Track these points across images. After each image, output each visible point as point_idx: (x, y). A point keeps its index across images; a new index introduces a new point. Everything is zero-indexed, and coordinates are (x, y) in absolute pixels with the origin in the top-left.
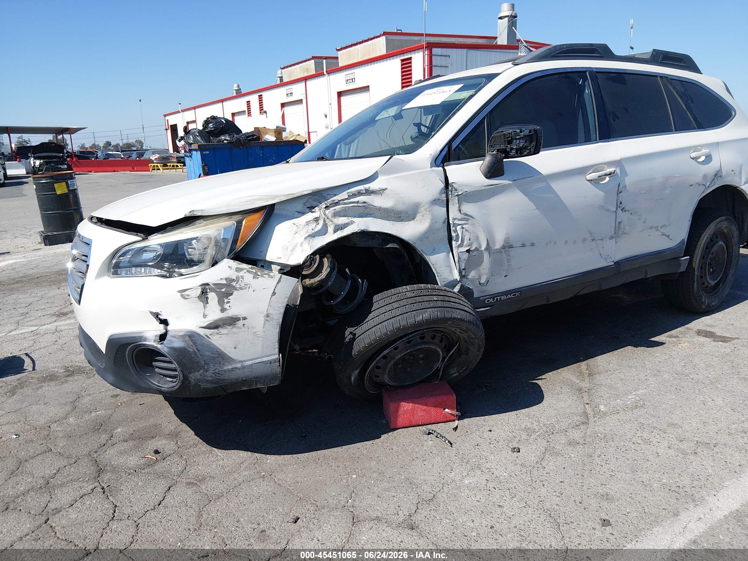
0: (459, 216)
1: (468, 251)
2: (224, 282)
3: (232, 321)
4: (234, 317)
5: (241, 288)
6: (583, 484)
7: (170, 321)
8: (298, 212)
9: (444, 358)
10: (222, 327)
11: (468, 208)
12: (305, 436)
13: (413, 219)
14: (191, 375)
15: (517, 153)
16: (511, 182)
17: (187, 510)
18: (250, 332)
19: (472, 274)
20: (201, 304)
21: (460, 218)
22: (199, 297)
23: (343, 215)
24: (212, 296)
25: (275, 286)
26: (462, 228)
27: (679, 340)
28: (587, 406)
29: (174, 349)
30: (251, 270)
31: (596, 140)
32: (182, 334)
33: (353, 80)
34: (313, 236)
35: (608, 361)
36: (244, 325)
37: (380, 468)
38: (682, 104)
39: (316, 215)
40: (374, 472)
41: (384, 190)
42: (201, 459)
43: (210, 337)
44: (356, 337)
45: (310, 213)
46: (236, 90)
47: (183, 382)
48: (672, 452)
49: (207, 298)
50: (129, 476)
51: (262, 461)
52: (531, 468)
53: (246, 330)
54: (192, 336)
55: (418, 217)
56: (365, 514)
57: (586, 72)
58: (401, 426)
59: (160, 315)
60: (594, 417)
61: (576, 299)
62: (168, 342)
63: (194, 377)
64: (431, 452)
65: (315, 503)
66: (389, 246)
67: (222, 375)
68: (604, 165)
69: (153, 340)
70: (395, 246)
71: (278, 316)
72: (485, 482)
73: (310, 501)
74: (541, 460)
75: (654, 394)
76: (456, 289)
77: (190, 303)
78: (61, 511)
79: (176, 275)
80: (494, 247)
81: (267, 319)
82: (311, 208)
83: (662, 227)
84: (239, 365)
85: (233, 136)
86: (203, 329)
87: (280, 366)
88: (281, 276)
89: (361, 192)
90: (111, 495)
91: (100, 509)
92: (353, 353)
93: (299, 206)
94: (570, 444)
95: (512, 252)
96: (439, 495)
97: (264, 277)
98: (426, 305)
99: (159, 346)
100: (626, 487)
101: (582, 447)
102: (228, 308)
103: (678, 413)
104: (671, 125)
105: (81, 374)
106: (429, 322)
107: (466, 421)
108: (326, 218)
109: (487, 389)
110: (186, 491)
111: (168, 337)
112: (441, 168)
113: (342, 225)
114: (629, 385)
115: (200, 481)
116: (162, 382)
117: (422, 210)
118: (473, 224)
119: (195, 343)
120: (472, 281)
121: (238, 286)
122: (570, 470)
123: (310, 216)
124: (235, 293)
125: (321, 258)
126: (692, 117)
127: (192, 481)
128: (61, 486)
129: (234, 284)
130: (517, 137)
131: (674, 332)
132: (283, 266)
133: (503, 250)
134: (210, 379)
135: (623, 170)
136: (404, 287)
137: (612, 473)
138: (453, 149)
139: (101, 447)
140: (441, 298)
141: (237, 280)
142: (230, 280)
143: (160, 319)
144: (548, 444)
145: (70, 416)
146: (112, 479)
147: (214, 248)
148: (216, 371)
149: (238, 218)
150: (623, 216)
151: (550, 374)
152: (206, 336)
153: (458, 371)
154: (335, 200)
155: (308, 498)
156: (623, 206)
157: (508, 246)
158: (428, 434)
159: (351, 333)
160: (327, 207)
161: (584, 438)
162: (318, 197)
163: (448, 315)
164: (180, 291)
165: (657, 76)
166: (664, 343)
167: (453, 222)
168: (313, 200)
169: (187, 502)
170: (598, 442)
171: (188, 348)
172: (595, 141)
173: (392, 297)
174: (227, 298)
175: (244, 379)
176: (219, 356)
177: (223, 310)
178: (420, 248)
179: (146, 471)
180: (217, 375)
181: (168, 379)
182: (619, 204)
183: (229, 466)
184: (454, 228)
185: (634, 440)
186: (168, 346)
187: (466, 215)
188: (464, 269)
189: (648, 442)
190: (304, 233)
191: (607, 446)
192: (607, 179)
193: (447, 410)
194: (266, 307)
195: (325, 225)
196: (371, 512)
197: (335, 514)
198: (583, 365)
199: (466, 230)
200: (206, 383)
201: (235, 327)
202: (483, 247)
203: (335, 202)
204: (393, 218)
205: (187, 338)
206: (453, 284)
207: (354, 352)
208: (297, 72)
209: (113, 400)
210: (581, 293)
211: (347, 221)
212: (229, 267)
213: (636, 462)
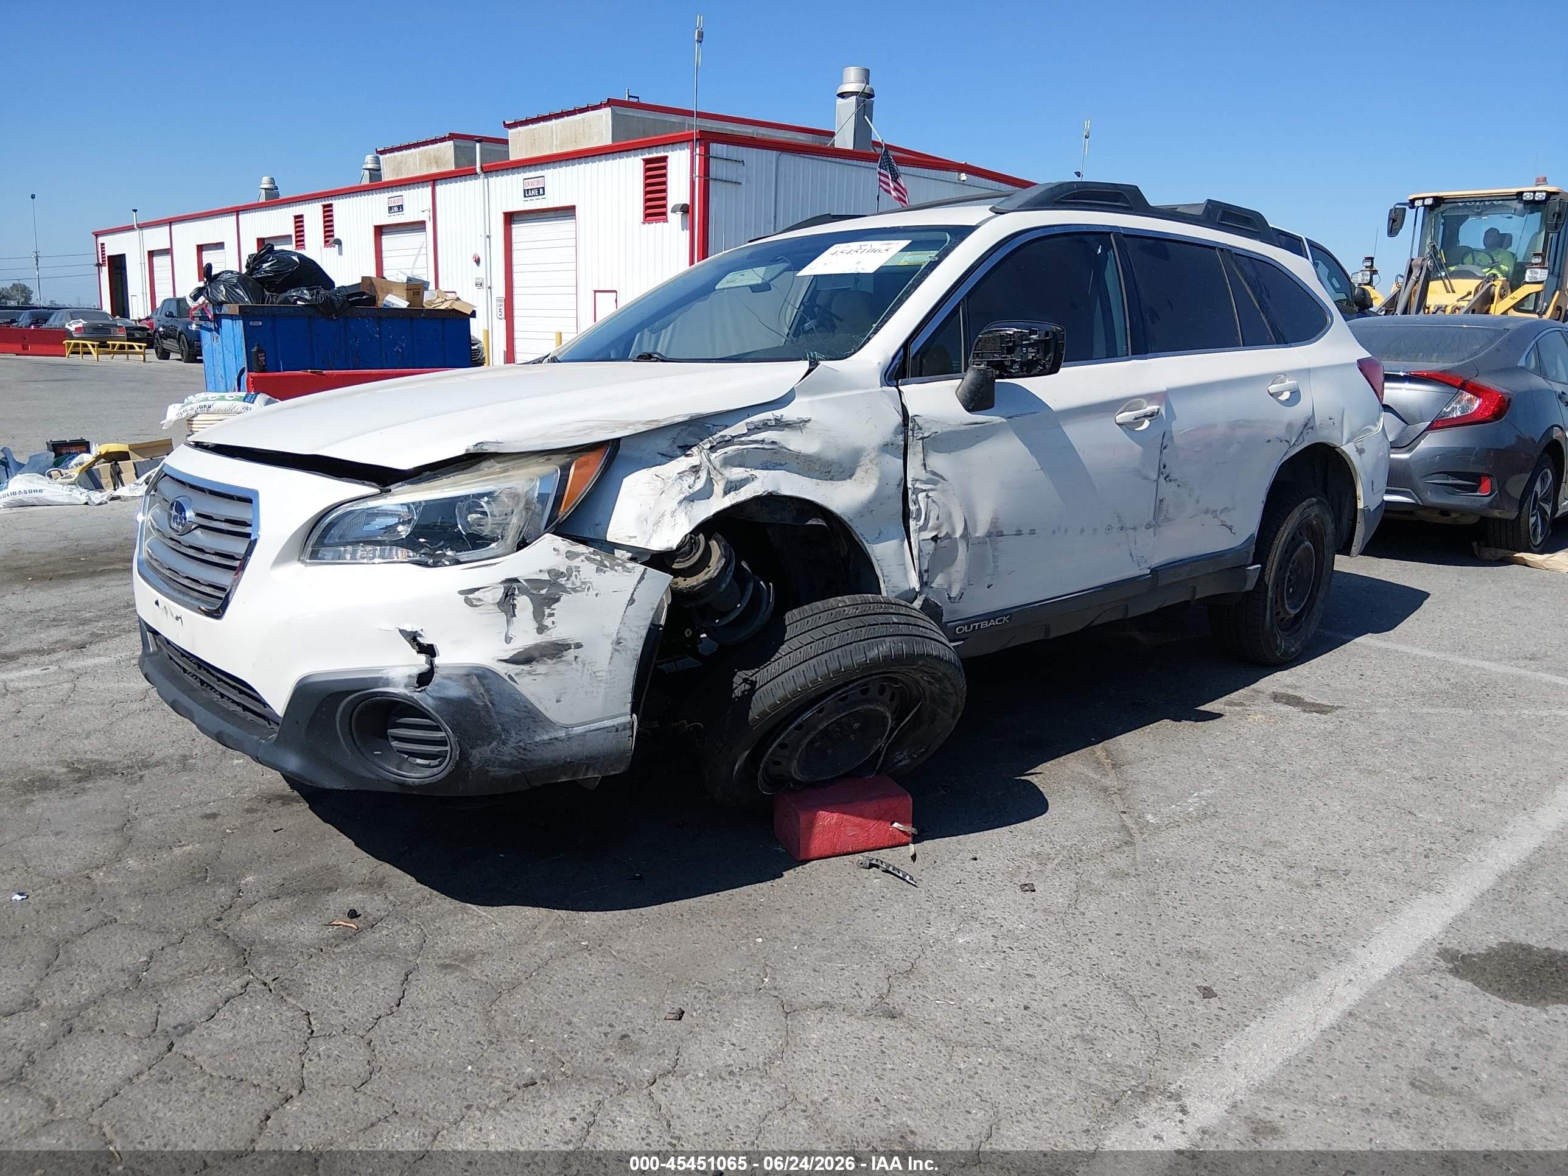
0: (923, 475)
1: (935, 539)
2: (546, 577)
3: (557, 650)
4: (560, 642)
5: (574, 590)
6: (1153, 937)
7: (439, 648)
8: (663, 455)
9: (892, 730)
10: (538, 661)
11: (938, 461)
12: (640, 878)
13: (850, 477)
14: (474, 752)
15: (1021, 368)
16: (1004, 420)
17: (460, 1011)
18: (586, 671)
19: (939, 581)
20: (503, 617)
21: (924, 479)
22: (500, 604)
23: (737, 463)
24: (523, 603)
25: (633, 587)
26: (928, 497)
27: (1247, 710)
28: (1123, 816)
29: (447, 701)
30: (592, 556)
31: (1127, 355)
32: (463, 672)
33: (540, 191)
34: (691, 499)
35: (1138, 743)
36: (576, 657)
37: (801, 925)
38: (1255, 302)
39: (694, 460)
40: (792, 932)
41: (806, 422)
42: (449, 924)
43: (516, 679)
44: (757, 687)
45: (683, 458)
46: (265, 189)
47: (458, 765)
48: (1280, 884)
49: (514, 606)
50: (312, 960)
51: (574, 922)
52: (1061, 915)
53: (580, 667)
54: (482, 675)
55: (859, 473)
56: (801, 999)
57: (1109, 233)
58: (816, 855)
59: (420, 636)
60: (1142, 834)
61: (1090, 631)
62: (436, 688)
63: (479, 754)
64: (883, 897)
65: (703, 986)
66: (809, 523)
67: (530, 751)
68: (1142, 400)
69: (403, 685)
70: (822, 523)
71: (635, 644)
72: (992, 940)
73: (693, 983)
74: (1073, 902)
75: (1229, 795)
76: (917, 604)
77: (482, 614)
78: (192, 1028)
79: (447, 563)
80: (975, 532)
81: (617, 647)
82: (685, 449)
83: (1222, 511)
84: (562, 734)
85: (318, 293)
86: (504, 664)
87: (632, 736)
88: (645, 569)
89: (769, 423)
90: (289, 995)
91: (277, 1021)
92: (750, 718)
93: (663, 444)
94: (1114, 876)
95: (1002, 543)
96: (920, 963)
97: (616, 571)
98: (883, 630)
99: (416, 696)
100: (1223, 939)
101: (1134, 879)
102: (550, 625)
103: (1274, 824)
104: (1238, 336)
105: (110, 775)
106: (889, 661)
107: (928, 844)
108: (711, 467)
109: (946, 791)
110: (443, 980)
111: (436, 678)
112: (894, 389)
113: (737, 481)
114: (1185, 781)
115: (463, 961)
116: (406, 766)
117: (865, 461)
118: (944, 492)
119: (488, 691)
120: (938, 592)
121: (569, 585)
122: (1127, 917)
123: (682, 463)
124: (565, 597)
125: (708, 539)
126: (1269, 322)
127: (448, 961)
128: (173, 983)
129: (562, 581)
130: (1024, 343)
131: (1234, 696)
132: (638, 553)
133: (987, 539)
134: (509, 759)
135: (1169, 409)
136: (839, 598)
137: (1195, 919)
138: (911, 356)
139: (226, 910)
140: (903, 619)
141: (568, 574)
142: (555, 574)
143: (419, 645)
144: (1078, 876)
145: (126, 855)
146: (278, 967)
147: (524, 513)
148: (521, 744)
149: (563, 459)
150: (1168, 490)
151: (1048, 764)
152: (510, 677)
153: (910, 756)
154: (725, 436)
155: (687, 979)
156: (1167, 471)
157: (995, 533)
158: (869, 868)
159: (745, 681)
160: (713, 449)
161: (1134, 864)
162: (697, 429)
163: (917, 650)
164: (461, 592)
165: (1214, 248)
166: (1222, 715)
167: (913, 486)
168: (689, 434)
169: (454, 997)
170: (1159, 871)
171: (475, 699)
172: (1125, 356)
173: (821, 615)
174: (549, 607)
175: (568, 760)
176: (527, 715)
177: (541, 629)
178: (859, 529)
179: (344, 948)
180: (522, 751)
181: (419, 761)
182: (1162, 467)
183: (511, 934)
184: (914, 496)
185: (1215, 867)
186: (436, 695)
187: (934, 473)
188: (927, 571)
189: (1239, 870)
190: (677, 493)
191: (1176, 878)
192: (1147, 423)
193: (896, 825)
194: (617, 626)
195: (710, 481)
196: (811, 996)
197: (748, 1002)
198: (1099, 749)
199: (933, 501)
200: (499, 767)
201: (561, 661)
202: (958, 534)
203: (726, 439)
204: (817, 474)
205: (475, 681)
206: (911, 596)
207: (753, 714)
208: (414, 162)
209: (209, 824)
210: (1096, 623)
211: (744, 475)
212: (555, 549)
213: (1227, 900)
